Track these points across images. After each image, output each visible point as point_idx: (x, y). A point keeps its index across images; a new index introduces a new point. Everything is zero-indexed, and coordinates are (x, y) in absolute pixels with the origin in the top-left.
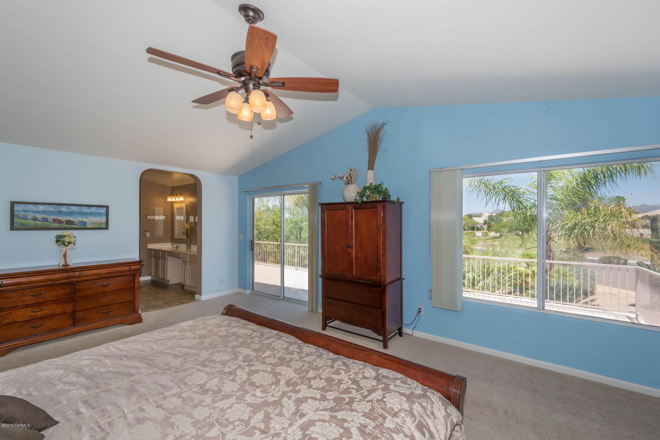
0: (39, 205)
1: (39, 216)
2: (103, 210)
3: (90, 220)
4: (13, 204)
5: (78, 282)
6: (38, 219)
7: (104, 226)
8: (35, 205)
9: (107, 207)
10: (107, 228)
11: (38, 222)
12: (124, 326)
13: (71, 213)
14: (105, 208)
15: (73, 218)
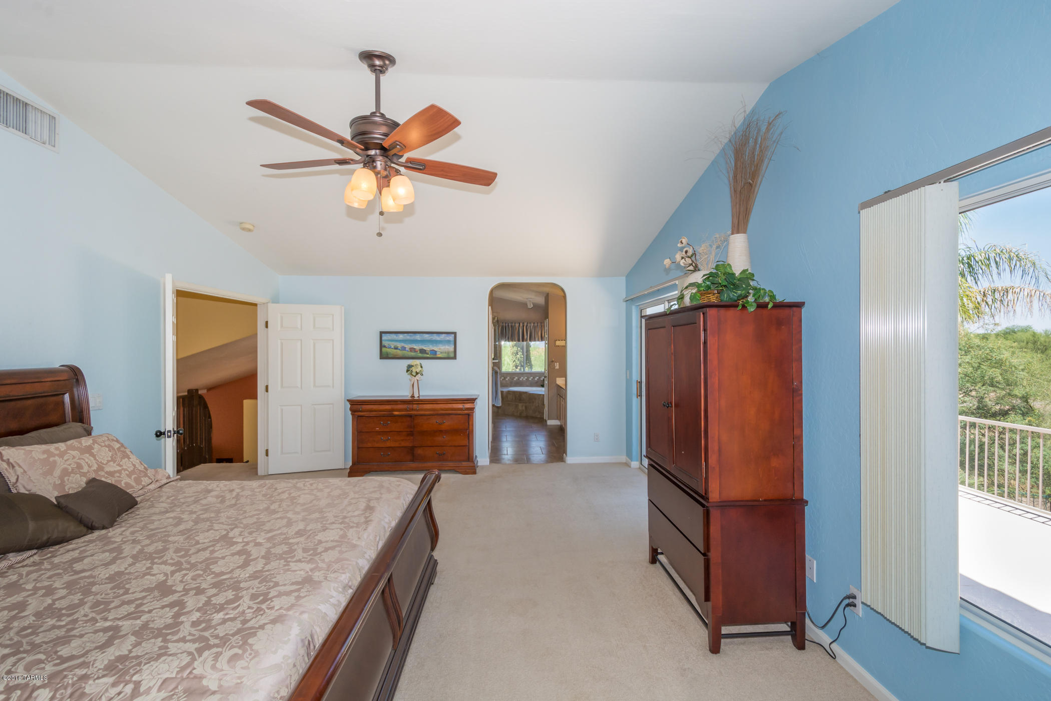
0: (399, 334)
1: (399, 345)
2: (451, 337)
3: (440, 349)
4: (382, 333)
5: (416, 415)
6: (399, 348)
7: (452, 355)
8: (397, 334)
9: (455, 333)
10: (455, 358)
11: (398, 351)
12: (456, 473)
13: (423, 342)
14: (453, 335)
15: (426, 347)
